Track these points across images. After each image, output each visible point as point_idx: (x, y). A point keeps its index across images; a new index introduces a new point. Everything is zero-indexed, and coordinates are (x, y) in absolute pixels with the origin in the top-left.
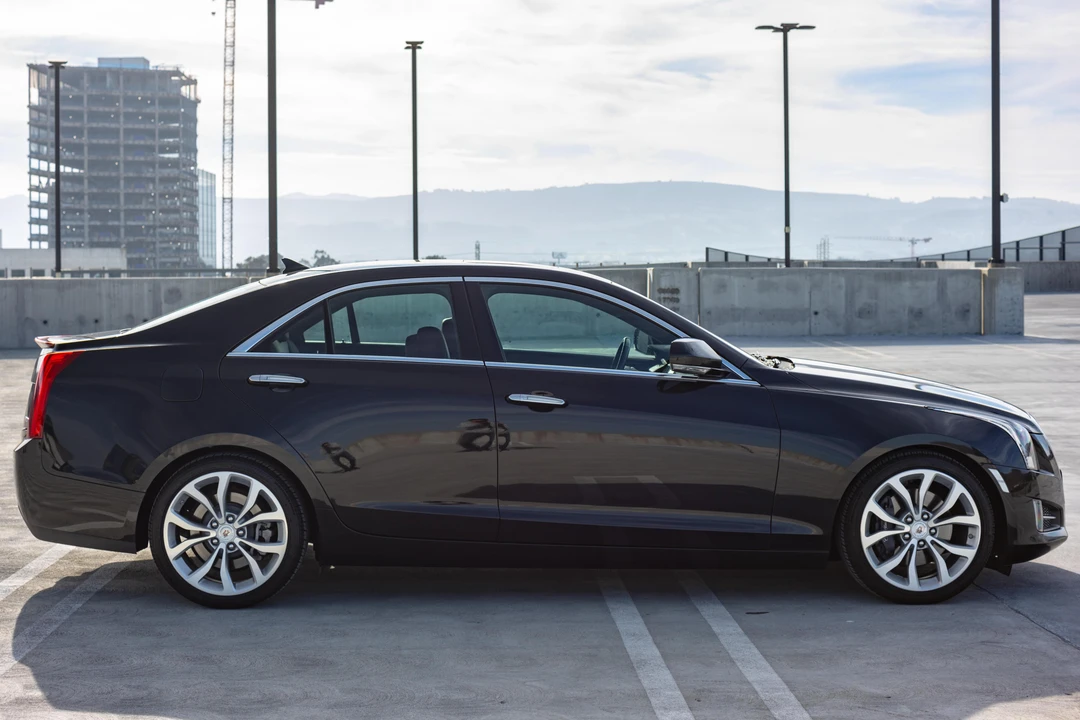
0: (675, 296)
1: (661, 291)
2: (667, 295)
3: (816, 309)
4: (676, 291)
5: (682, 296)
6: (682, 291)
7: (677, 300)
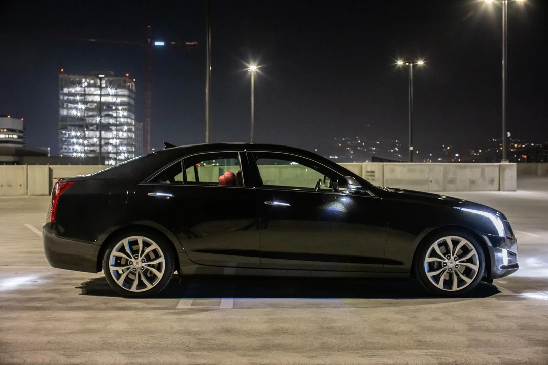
0: (373, 174)
1: (368, 172)
2: (370, 174)
3: (431, 180)
4: (373, 172)
5: (376, 174)
6: (376, 173)
7: (374, 176)
